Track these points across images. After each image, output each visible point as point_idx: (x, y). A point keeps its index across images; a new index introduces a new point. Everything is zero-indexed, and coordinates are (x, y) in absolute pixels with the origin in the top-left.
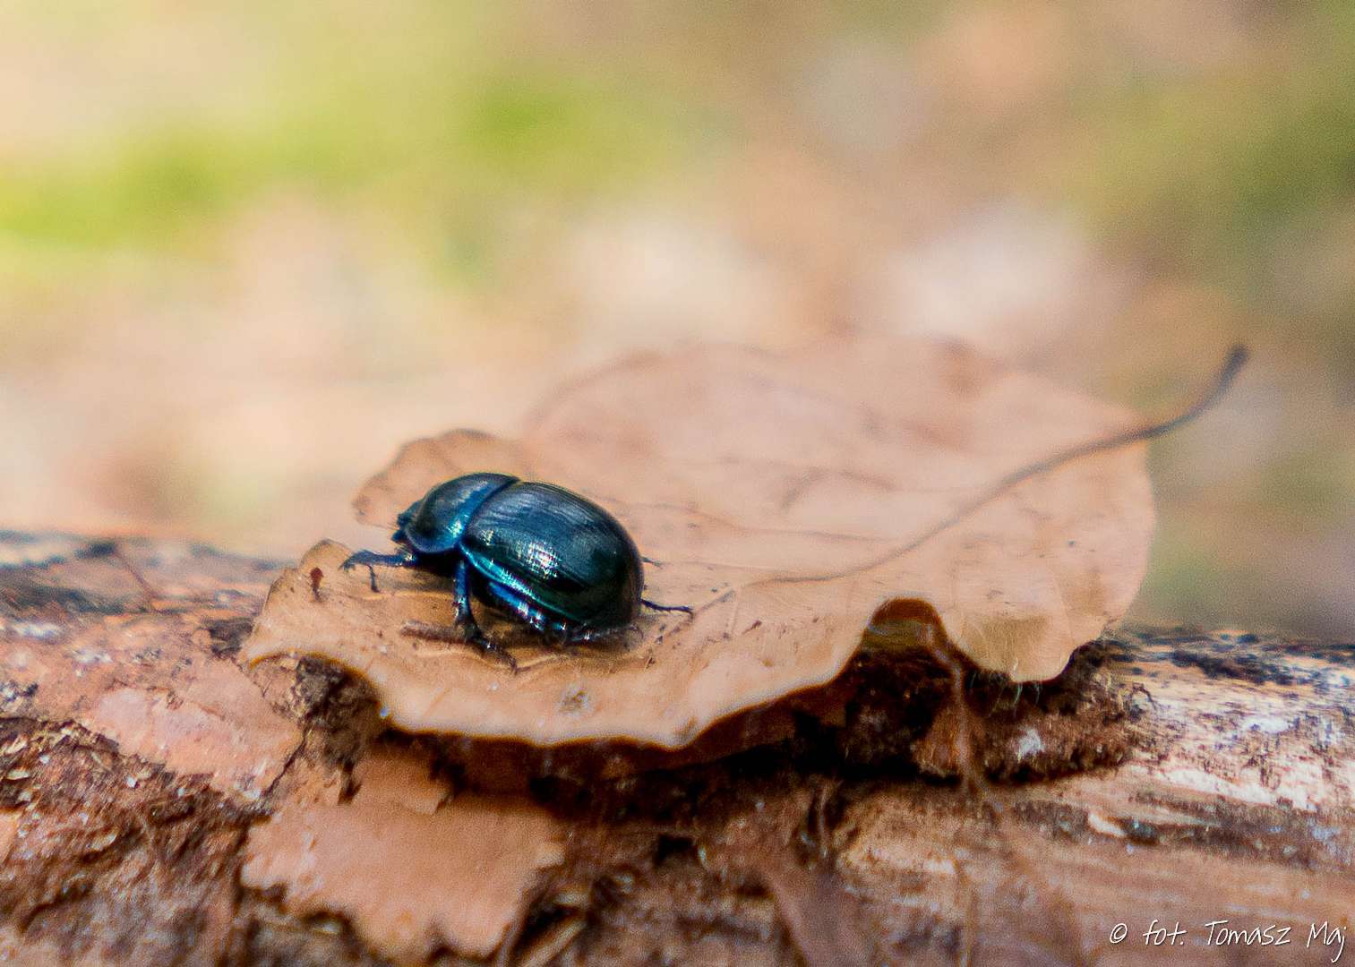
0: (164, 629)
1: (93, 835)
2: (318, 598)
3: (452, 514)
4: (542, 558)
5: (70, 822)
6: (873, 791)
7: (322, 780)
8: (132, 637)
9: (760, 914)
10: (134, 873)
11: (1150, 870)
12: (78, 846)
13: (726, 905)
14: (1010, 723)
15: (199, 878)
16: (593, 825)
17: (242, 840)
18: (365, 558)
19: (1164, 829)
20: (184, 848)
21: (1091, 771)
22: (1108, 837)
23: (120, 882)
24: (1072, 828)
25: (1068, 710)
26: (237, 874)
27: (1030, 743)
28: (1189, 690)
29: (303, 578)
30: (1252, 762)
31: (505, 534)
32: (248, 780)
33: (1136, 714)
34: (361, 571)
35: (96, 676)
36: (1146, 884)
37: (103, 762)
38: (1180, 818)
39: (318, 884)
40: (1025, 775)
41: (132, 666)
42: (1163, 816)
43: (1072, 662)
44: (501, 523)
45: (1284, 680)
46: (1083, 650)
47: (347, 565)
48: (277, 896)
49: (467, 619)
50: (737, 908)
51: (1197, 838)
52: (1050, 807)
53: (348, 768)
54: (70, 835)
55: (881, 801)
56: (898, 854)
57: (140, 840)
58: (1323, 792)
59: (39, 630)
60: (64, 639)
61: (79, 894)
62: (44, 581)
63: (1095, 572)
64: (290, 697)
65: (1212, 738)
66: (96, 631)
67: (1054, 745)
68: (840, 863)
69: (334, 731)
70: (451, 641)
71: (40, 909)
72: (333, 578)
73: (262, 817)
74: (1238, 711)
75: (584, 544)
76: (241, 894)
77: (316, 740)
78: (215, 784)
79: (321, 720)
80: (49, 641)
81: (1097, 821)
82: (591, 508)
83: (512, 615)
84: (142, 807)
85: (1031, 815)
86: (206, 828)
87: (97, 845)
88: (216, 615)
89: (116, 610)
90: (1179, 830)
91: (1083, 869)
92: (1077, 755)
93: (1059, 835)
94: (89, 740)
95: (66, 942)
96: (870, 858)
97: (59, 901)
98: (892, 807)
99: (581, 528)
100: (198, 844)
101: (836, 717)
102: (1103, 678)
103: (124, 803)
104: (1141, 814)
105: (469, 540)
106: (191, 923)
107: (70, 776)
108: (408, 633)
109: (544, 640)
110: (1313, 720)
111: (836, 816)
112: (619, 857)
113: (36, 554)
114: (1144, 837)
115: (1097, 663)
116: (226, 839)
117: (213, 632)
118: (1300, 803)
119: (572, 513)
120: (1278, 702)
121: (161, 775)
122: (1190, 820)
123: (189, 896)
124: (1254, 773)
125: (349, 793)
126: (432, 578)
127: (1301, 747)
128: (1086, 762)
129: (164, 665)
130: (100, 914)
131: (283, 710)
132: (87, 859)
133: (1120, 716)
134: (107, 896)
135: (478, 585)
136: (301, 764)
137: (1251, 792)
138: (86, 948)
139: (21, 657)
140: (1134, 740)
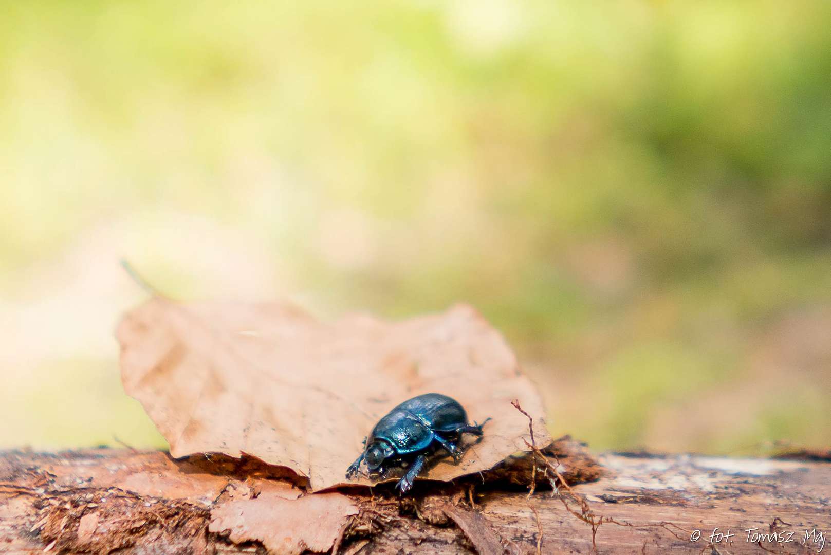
1: (134, 522)
10: (155, 537)
12: (127, 526)
19: (619, 498)
20: (177, 526)
21: (584, 483)
22: (597, 502)
23: (148, 541)
26: (207, 528)
32: (205, 499)
38: (626, 495)
39: (246, 528)
42: (619, 494)
51: (635, 501)
54: (123, 522)
61: (130, 546)
67: (569, 470)
78: (189, 501)
81: (591, 498)
86: (187, 518)
87: (137, 525)
90: (627, 498)
92: (578, 476)
96: (493, 513)
97: (121, 548)
100: (184, 524)
104: (609, 494)
114: (612, 501)
118: (677, 487)
121: (162, 501)
122: (631, 495)
123: (183, 543)
125: (254, 497)
128: (583, 479)
136: (230, 489)
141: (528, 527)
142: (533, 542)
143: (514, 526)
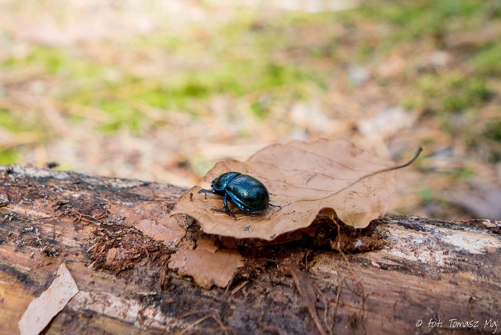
0: (157, 205)
1: (135, 254)
2: (192, 200)
3: (224, 181)
4: (245, 193)
5: (130, 251)
6: (320, 253)
7: (189, 244)
8: (149, 207)
9: (290, 281)
10: (144, 264)
11: (385, 276)
12: (131, 257)
13: (282, 279)
14: (355, 238)
15: (159, 266)
16: (252, 258)
17: (170, 257)
18: (203, 191)
19: (389, 266)
20: (156, 258)
21: (373, 251)
22: (376, 267)
23: (140, 266)
24: (367, 264)
25: (369, 236)
26: (167, 265)
27: (359, 243)
28: (400, 232)
29: (189, 195)
30: (413, 251)
31: (236, 187)
32: (172, 243)
33: (386, 237)
34: (203, 194)
35: (139, 216)
36: (384, 279)
37: (140, 237)
38: (394, 263)
39: (186, 269)
40: (357, 251)
41: (148, 214)
42: (390, 262)
43: (370, 224)
44: (236, 184)
45: (424, 230)
46: (373, 221)
47: (199, 192)
48: (176, 271)
49: (226, 207)
50: (285, 280)
51: (397, 269)
52: (362, 259)
53: (195, 241)
54: (129, 254)
55: (322, 255)
56: (325, 269)
57: (146, 256)
58: (429, 259)
59: (128, 204)
60: (133, 206)
61: (131, 268)
62: (131, 192)
63: (379, 202)
64: (184, 223)
65: (404, 244)
66: (141, 205)
67: (364, 244)
68: (310, 270)
69: (193, 232)
70: (222, 212)
71: (122, 271)
72: (196, 195)
73: (174, 252)
74: (411, 237)
75: (255, 190)
76: (168, 271)
77: (189, 234)
78: (164, 243)
79: (190, 229)
80: (130, 207)
81: (374, 263)
82: (257, 181)
83: (237, 206)
84: (147, 248)
85: (358, 261)
86: (162, 254)
87: (136, 257)
88: (169, 202)
89: (147, 200)
90: (393, 266)
91: (369, 274)
92: (370, 247)
93: (364, 266)
94: (136, 231)
95: (127, 279)
96: (318, 269)
97: (126, 269)
98: (325, 257)
99: (254, 186)
100: (160, 257)
101: (313, 235)
102: (379, 228)
103: (143, 247)
104: (385, 262)
105: (228, 188)
106: (156, 276)
107: (131, 240)
108: (212, 209)
109: (244, 212)
110: (429, 241)
111: (310, 259)
112: (257, 266)
113: (130, 185)
114: (384, 268)
115: (377, 224)
116: (166, 257)
117: (168, 207)
118: (423, 261)
119: (253, 183)
120: (421, 236)
121: (152, 240)
122: (396, 264)
123: (156, 270)
124: (413, 253)
125: (195, 248)
126: (220, 196)
127: (425, 247)
128: (373, 248)
129: (156, 214)
130: (135, 273)
131: (182, 226)
132: (133, 260)
133: (382, 238)
134: (137, 269)
135: (229, 199)
136: (185, 240)
137: (412, 258)
138: (131, 281)
139: (123, 210)
140: (385, 244)
141: (334, 282)
142: (335, 293)
143: (327, 280)
